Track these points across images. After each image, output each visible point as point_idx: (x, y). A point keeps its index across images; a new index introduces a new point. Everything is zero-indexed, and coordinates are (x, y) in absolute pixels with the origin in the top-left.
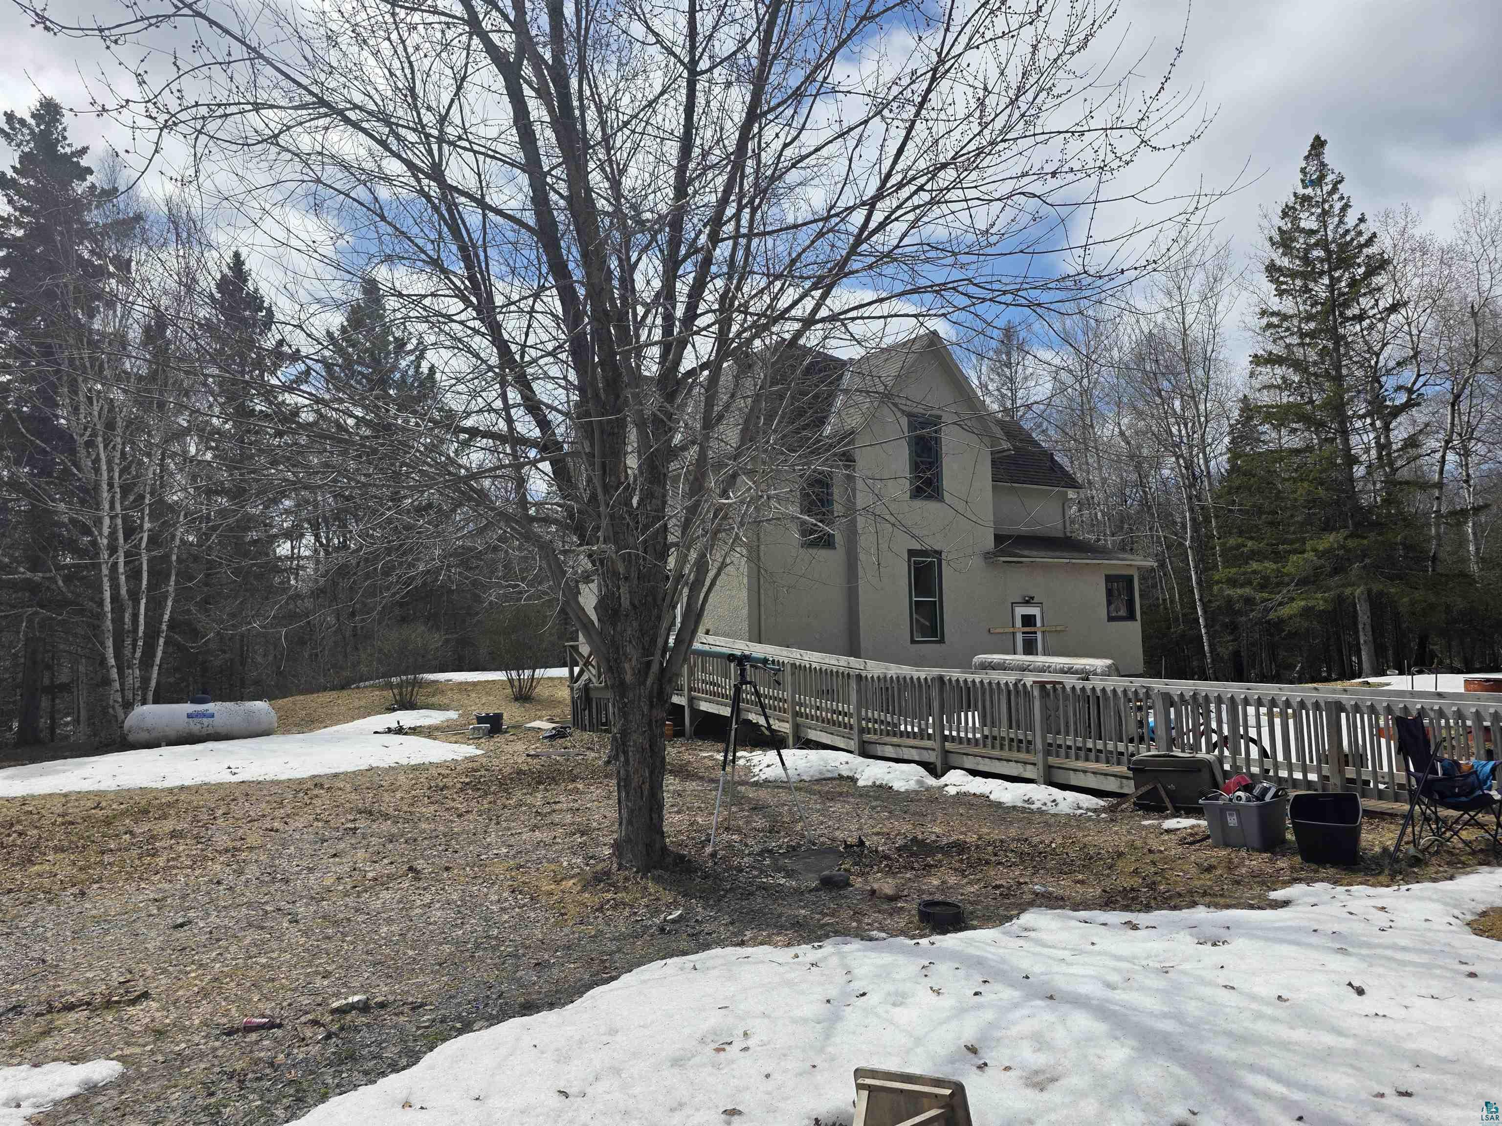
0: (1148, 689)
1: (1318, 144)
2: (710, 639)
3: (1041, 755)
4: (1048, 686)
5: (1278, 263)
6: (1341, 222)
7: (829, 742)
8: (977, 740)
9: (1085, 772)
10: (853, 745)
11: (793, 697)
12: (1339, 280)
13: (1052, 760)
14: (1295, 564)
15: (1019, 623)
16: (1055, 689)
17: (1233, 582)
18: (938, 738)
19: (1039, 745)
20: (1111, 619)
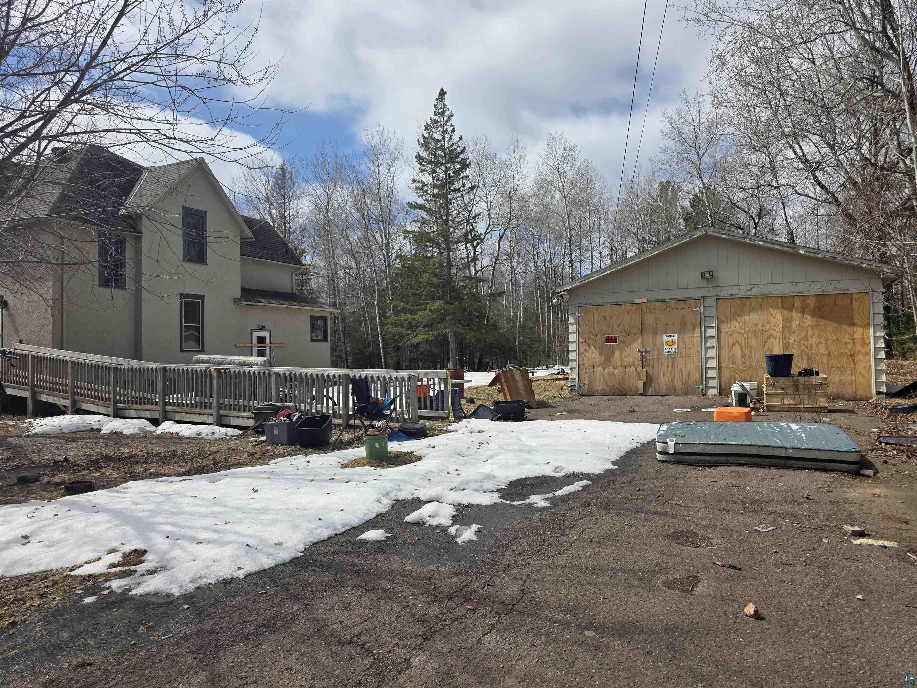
0: (270, 371)
1: (442, 93)
2: (21, 346)
3: (216, 410)
4: (222, 371)
5: (421, 155)
6: (451, 138)
7: (95, 410)
8: (192, 404)
9: (238, 417)
10: (110, 411)
11: (72, 382)
12: (449, 169)
13: (222, 412)
14: (422, 316)
15: (255, 341)
16: (225, 373)
17: (396, 325)
18: (161, 403)
19: (215, 404)
20: (312, 341)
